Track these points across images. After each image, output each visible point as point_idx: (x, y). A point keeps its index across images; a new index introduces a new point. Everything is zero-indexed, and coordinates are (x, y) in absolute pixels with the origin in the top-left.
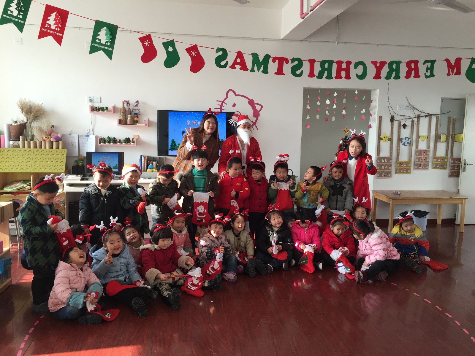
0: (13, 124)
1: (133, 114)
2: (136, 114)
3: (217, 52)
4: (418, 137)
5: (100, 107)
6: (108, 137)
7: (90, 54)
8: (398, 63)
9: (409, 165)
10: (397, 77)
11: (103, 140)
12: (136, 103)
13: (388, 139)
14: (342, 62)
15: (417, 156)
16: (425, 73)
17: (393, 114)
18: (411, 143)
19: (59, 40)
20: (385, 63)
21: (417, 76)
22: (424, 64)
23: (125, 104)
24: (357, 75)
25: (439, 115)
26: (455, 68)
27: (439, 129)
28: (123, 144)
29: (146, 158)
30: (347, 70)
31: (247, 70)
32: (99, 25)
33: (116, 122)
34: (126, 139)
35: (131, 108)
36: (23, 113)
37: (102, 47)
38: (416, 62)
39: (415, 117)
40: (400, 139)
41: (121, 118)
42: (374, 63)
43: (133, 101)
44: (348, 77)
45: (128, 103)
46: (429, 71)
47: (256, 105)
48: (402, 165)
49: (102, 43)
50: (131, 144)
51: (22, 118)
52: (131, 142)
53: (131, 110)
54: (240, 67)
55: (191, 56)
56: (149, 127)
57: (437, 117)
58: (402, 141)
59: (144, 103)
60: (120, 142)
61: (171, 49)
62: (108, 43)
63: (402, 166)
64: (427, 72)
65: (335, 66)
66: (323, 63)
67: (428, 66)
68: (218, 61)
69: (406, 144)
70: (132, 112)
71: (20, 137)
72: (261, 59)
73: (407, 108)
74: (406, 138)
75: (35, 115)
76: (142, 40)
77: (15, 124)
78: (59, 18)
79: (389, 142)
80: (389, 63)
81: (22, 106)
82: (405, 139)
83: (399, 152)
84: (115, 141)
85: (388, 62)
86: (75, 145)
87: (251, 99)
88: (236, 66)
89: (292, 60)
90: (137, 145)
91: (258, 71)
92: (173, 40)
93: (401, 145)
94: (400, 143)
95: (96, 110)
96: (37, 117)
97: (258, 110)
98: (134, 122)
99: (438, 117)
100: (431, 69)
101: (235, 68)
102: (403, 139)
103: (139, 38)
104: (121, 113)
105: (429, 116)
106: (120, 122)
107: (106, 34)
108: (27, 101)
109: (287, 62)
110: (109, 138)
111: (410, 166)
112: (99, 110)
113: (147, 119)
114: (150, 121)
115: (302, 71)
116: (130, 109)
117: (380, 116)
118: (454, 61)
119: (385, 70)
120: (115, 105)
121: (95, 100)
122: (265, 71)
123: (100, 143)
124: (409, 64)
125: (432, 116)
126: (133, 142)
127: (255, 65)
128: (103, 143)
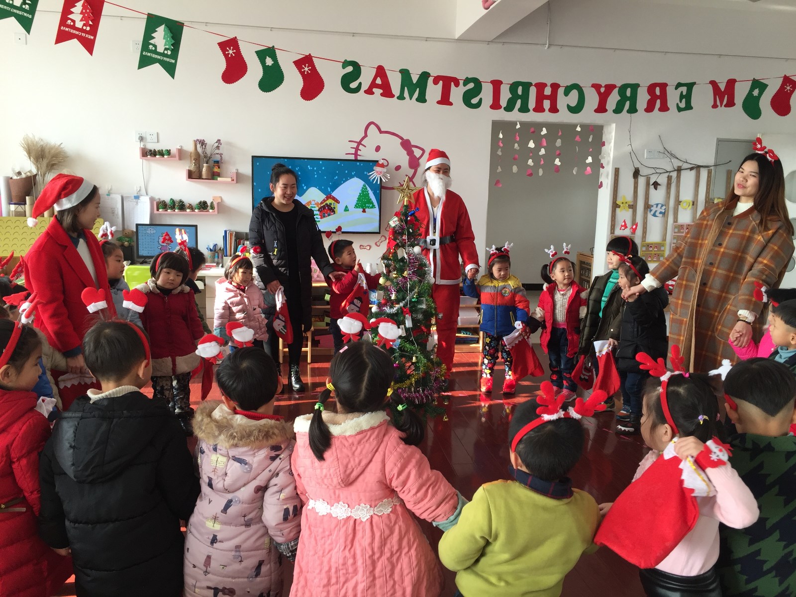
0: (15, 177)
1: (211, 163)
2: (217, 162)
3: (344, 68)
4: (678, 202)
5: (157, 150)
6: (171, 199)
7: (139, 68)
8: (635, 87)
9: (662, 248)
10: (633, 110)
11: (163, 205)
12: (217, 144)
13: (629, 205)
14: (545, 85)
15: (676, 234)
16: (677, 104)
17: (637, 165)
18: (666, 213)
19: (89, 46)
20: (614, 87)
21: (664, 108)
22: (676, 88)
23: (199, 146)
24: (568, 107)
25: (712, 168)
26: (726, 96)
27: (712, 190)
28: (196, 210)
29: (234, 234)
30: (553, 98)
31: (392, 96)
32: (153, 22)
33: (184, 174)
34: (200, 203)
35: (208, 151)
36: (30, 158)
37: (159, 57)
38: (663, 86)
39: (673, 169)
40: (647, 207)
41: (192, 167)
42: (597, 87)
43: (211, 141)
44: (554, 109)
45: (203, 143)
46: (684, 100)
47: (413, 149)
48: (651, 249)
49: (158, 50)
50: (208, 211)
51: (29, 167)
52: (209, 207)
53: (209, 155)
54: (381, 91)
55: (302, 73)
56: (237, 184)
57: (709, 170)
58: (652, 209)
59: (229, 144)
60: (191, 207)
61: (269, 62)
62: (168, 51)
63: (652, 251)
64: (681, 102)
65: (533, 91)
66: (514, 87)
67: (682, 92)
68: (347, 82)
69: (657, 214)
70: (210, 158)
71: (27, 197)
72: (415, 79)
73: (662, 155)
74: (657, 205)
75: (49, 162)
76: (223, 46)
77: (19, 178)
78: (88, 11)
79: (631, 210)
80: (620, 87)
81: (29, 147)
82: (657, 207)
83: (646, 228)
84: (182, 206)
85: (619, 85)
86: (116, 212)
87: (405, 138)
88: (374, 90)
89: (464, 80)
90: (218, 213)
91: (411, 99)
92: (273, 46)
93: (650, 216)
94: (648, 212)
95: (150, 155)
96: (53, 165)
97: (418, 157)
98: (213, 176)
99: (711, 170)
100: (687, 98)
101: (373, 93)
102: (652, 206)
103: (218, 44)
104: (191, 161)
105: (698, 168)
106: (191, 175)
107: (165, 36)
108: (37, 139)
109: (457, 85)
110: (173, 201)
111: (663, 251)
112: (155, 155)
113: (235, 171)
114: (241, 174)
115: (481, 99)
116: (206, 153)
117: (616, 168)
118: (725, 84)
119: (613, 99)
120: (181, 146)
121: (149, 138)
122: (422, 99)
123: (158, 210)
124: (651, 89)
125: (702, 169)
126: (212, 207)
127: (406, 88)
128: (163, 208)
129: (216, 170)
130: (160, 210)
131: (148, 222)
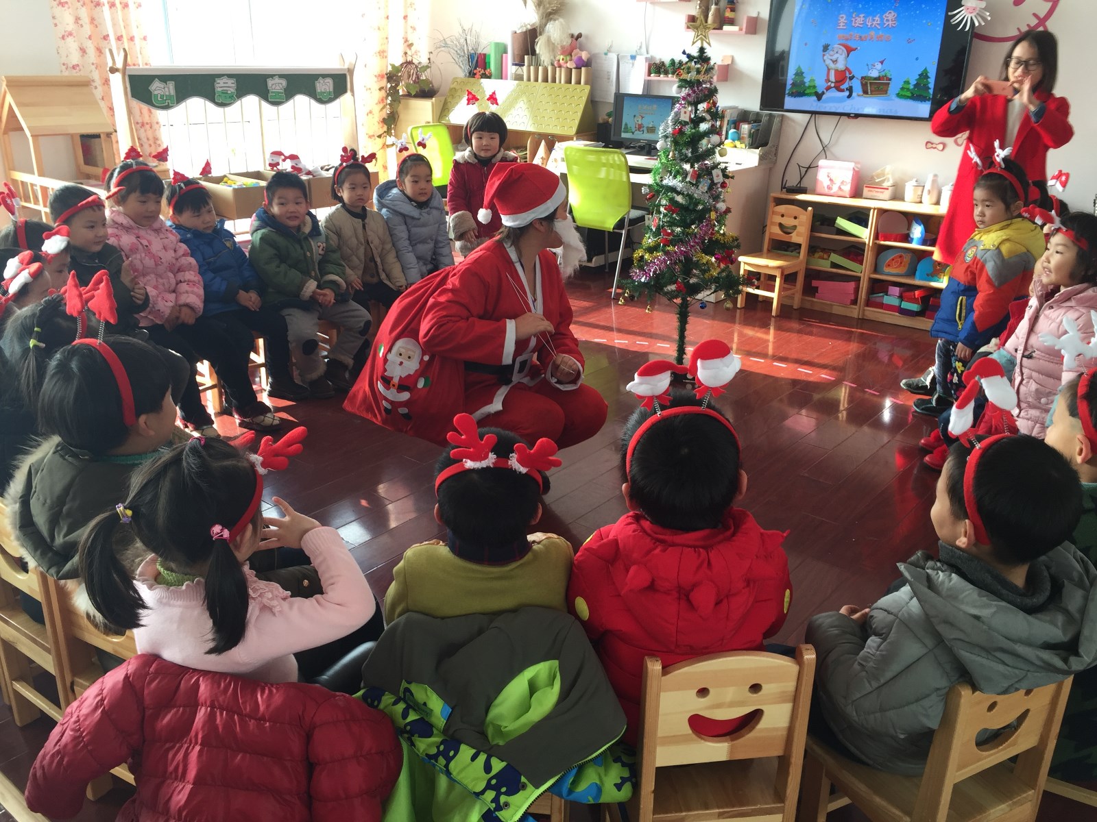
2: (732, 2)
41: (695, 12)
51: (531, 16)
71: (526, 57)
86: (611, 78)
106: (691, 23)
110: (672, 62)
114: (754, 19)
123: (649, 74)
128: (655, 73)
129: (728, 14)
130: (652, 75)
131: (641, 93)
